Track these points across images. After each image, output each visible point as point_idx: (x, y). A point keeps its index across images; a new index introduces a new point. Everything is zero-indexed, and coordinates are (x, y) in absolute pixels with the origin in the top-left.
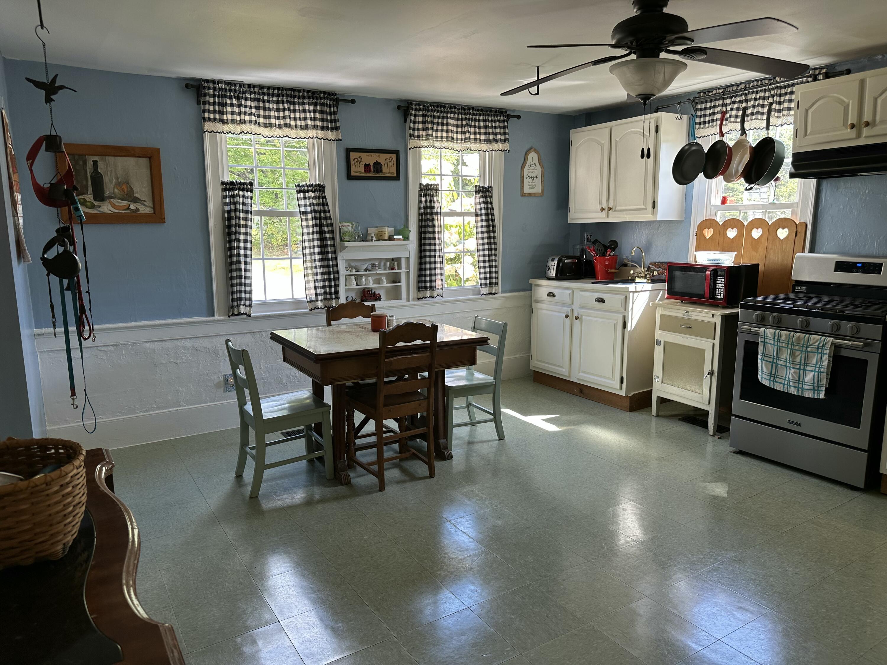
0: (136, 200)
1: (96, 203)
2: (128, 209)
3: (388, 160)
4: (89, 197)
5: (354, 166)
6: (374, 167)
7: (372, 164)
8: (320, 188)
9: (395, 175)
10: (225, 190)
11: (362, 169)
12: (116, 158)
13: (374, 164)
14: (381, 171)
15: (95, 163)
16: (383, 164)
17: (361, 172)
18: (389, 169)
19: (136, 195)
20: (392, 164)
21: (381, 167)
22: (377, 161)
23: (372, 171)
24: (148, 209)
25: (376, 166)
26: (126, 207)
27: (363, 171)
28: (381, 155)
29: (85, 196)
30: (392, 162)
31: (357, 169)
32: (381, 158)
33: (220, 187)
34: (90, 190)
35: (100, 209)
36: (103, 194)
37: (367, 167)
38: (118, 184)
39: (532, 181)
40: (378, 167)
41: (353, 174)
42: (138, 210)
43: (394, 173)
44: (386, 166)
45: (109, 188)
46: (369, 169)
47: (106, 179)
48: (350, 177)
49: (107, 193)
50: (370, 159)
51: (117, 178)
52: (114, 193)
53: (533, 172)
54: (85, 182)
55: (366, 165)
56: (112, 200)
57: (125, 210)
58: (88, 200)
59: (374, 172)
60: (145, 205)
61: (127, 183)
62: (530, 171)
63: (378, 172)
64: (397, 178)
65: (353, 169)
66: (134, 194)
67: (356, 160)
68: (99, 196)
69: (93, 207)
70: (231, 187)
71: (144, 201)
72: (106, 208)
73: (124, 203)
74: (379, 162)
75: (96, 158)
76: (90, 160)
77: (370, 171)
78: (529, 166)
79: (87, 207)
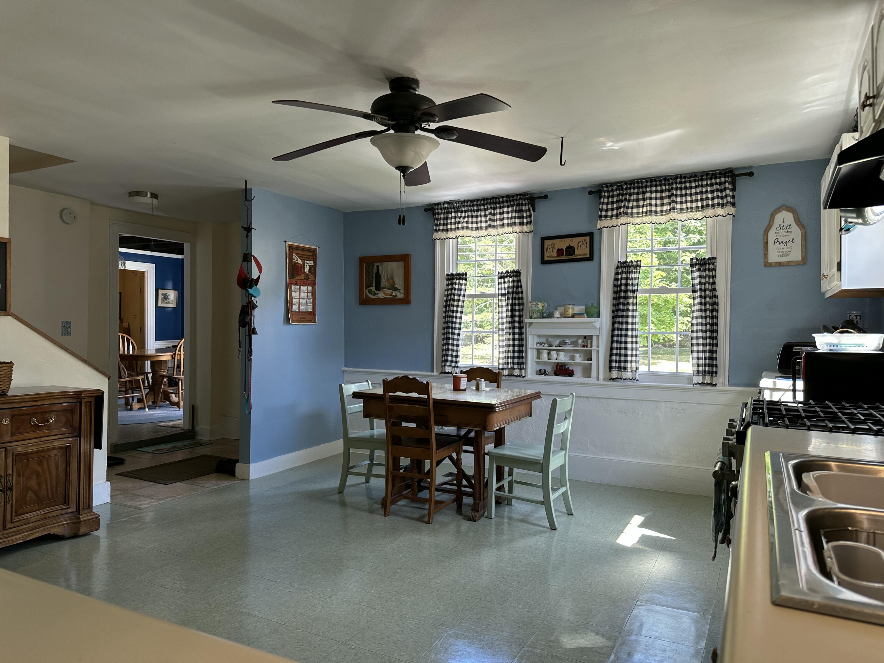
0: (396, 289)
1: (376, 292)
2: (392, 295)
3: (581, 243)
4: (373, 288)
5: (548, 252)
6: (566, 251)
7: (564, 249)
8: (516, 274)
9: (588, 256)
10: (448, 280)
11: (555, 254)
12: (388, 263)
13: (567, 248)
14: (574, 254)
15: (378, 266)
16: (576, 247)
17: (553, 257)
18: (582, 251)
19: (396, 286)
20: (585, 246)
21: (574, 250)
22: (570, 245)
23: (564, 254)
24: (402, 295)
25: (568, 250)
26: (391, 294)
27: (556, 255)
28: (574, 239)
29: (371, 288)
30: (584, 244)
31: (551, 254)
32: (574, 242)
33: (445, 277)
34: (374, 285)
35: (378, 296)
36: (380, 286)
37: (560, 252)
38: (388, 280)
39: (784, 247)
40: (570, 250)
41: (546, 259)
42: (396, 295)
43: (587, 254)
44: (579, 248)
45: (384, 282)
46: (561, 253)
47: (382, 277)
48: (543, 262)
49: (382, 286)
50: (563, 244)
51: (387, 276)
52: (385, 285)
53: (784, 236)
54: (372, 280)
55: (558, 250)
56: (384, 290)
57: (390, 296)
58: (373, 290)
59: (566, 255)
60: (400, 292)
61: (392, 278)
62: (779, 235)
63: (570, 255)
64: (591, 258)
65: (546, 255)
66: (395, 285)
67: (549, 247)
68: (378, 288)
69: (374, 294)
70: (452, 277)
71: (400, 290)
72: (381, 295)
73: (390, 291)
74: (571, 245)
75: (378, 264)
76: (376, 265)
77: (562, 255)
78: (778, 229)
79: (372, 295)
